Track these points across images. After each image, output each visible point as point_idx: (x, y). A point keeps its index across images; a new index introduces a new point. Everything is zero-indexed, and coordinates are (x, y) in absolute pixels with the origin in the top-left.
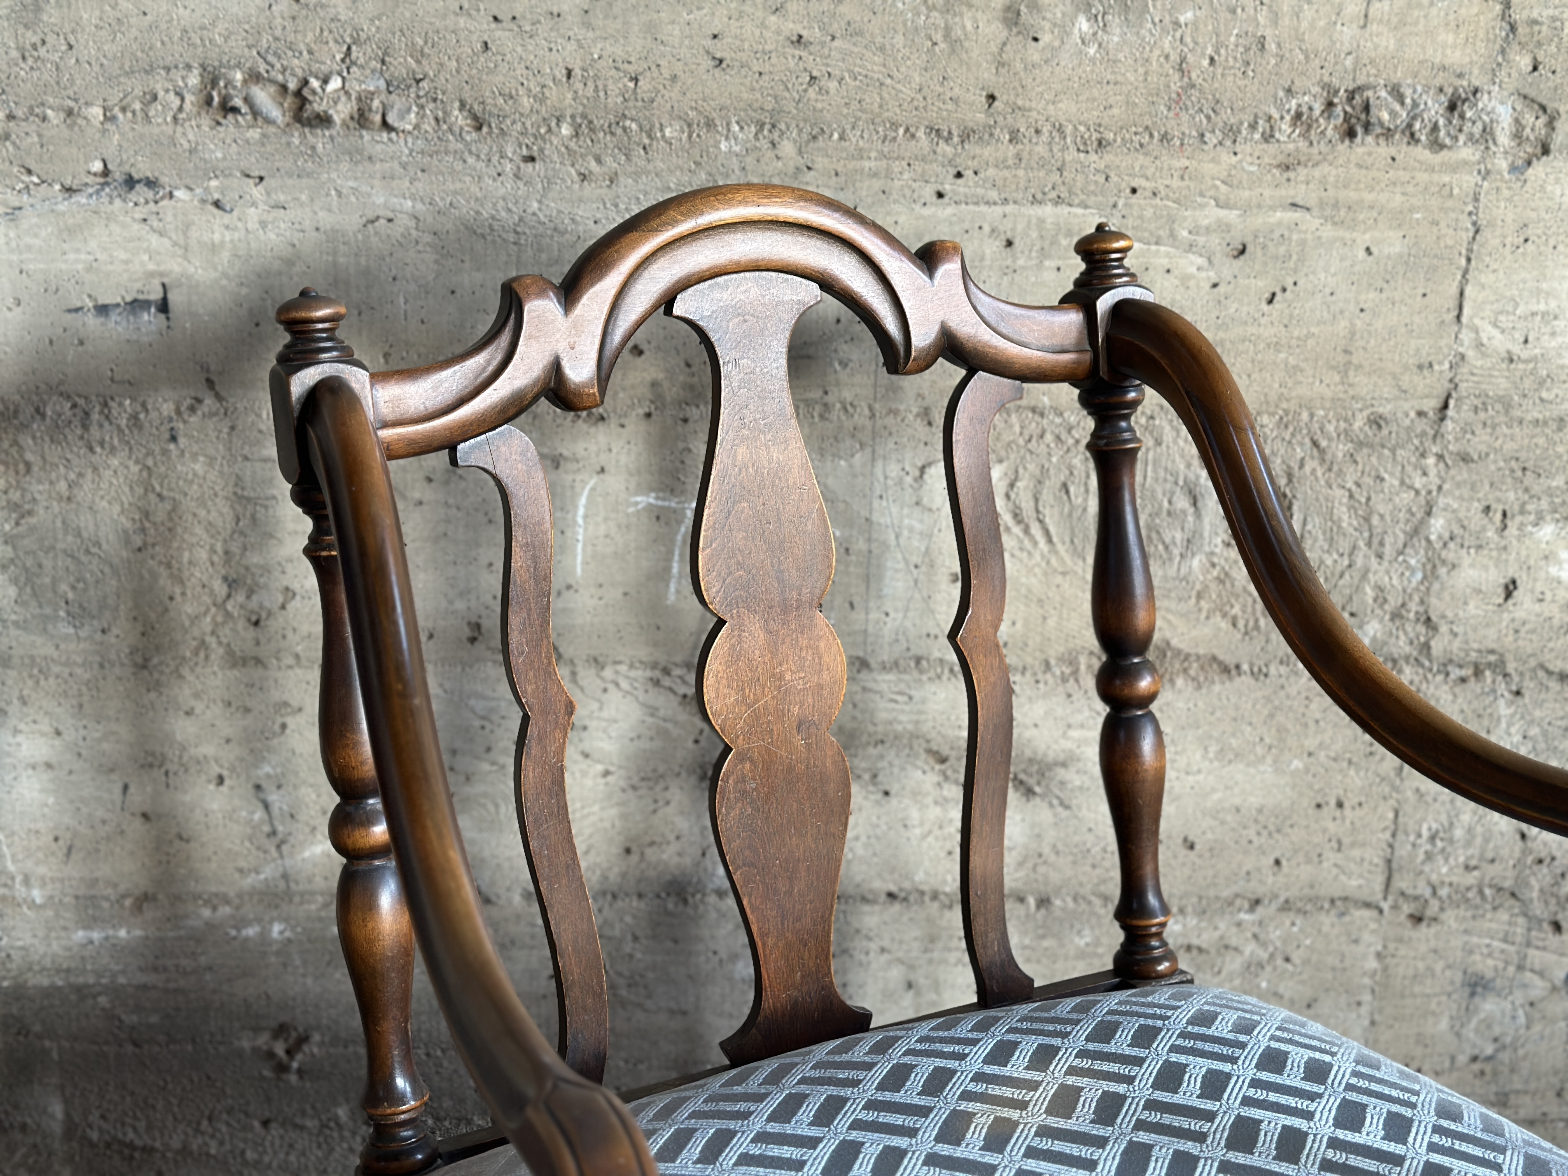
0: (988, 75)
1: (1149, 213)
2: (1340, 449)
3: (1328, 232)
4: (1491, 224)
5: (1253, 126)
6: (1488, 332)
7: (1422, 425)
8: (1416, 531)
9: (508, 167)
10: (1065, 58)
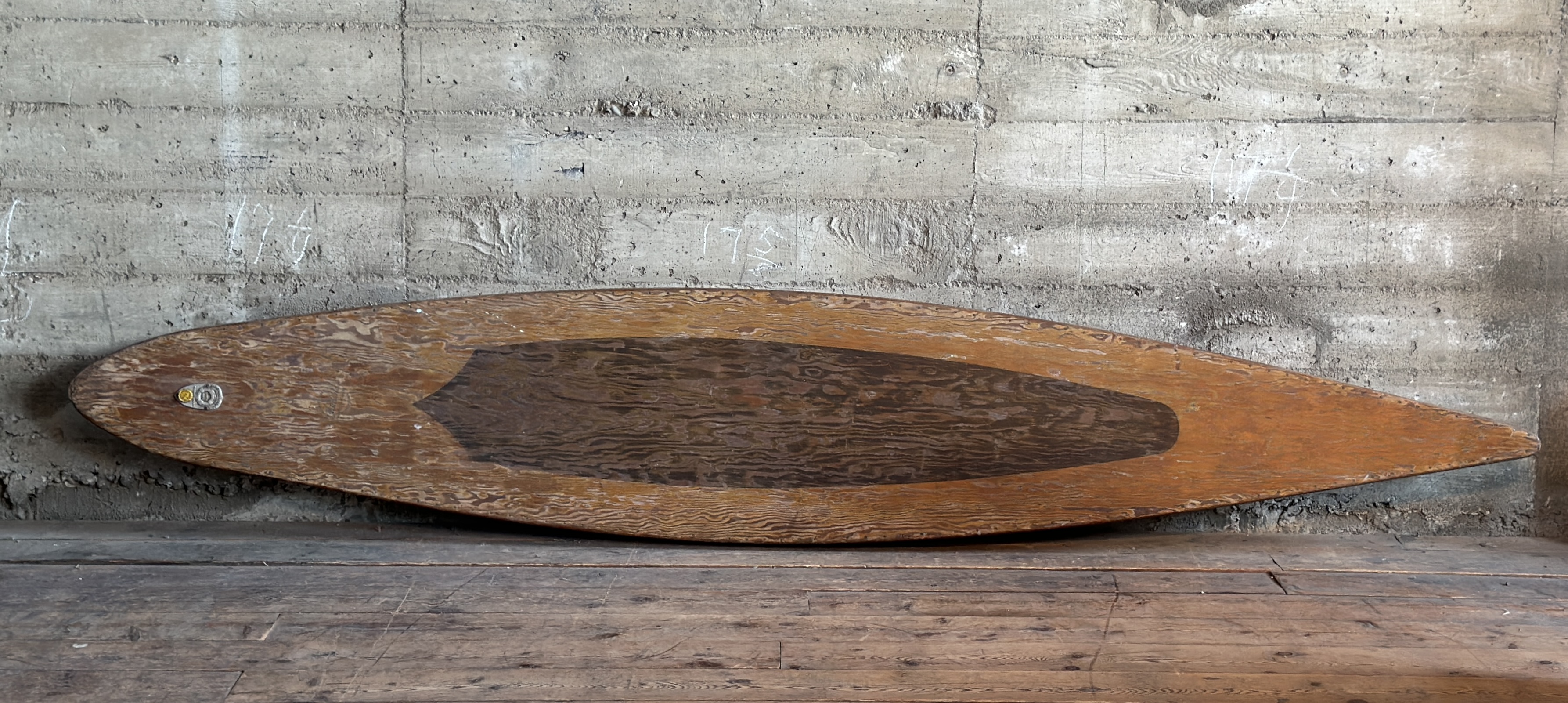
0: (827, 99)
1: (878, 139)
2: (942, 213)
3: (932, 145)
4: (981, 143)
5: (907, 114)
6: (983, 175)
7: (967, 205)
8: (968, 239)
9: (686, 127)
10: (850, 95)
